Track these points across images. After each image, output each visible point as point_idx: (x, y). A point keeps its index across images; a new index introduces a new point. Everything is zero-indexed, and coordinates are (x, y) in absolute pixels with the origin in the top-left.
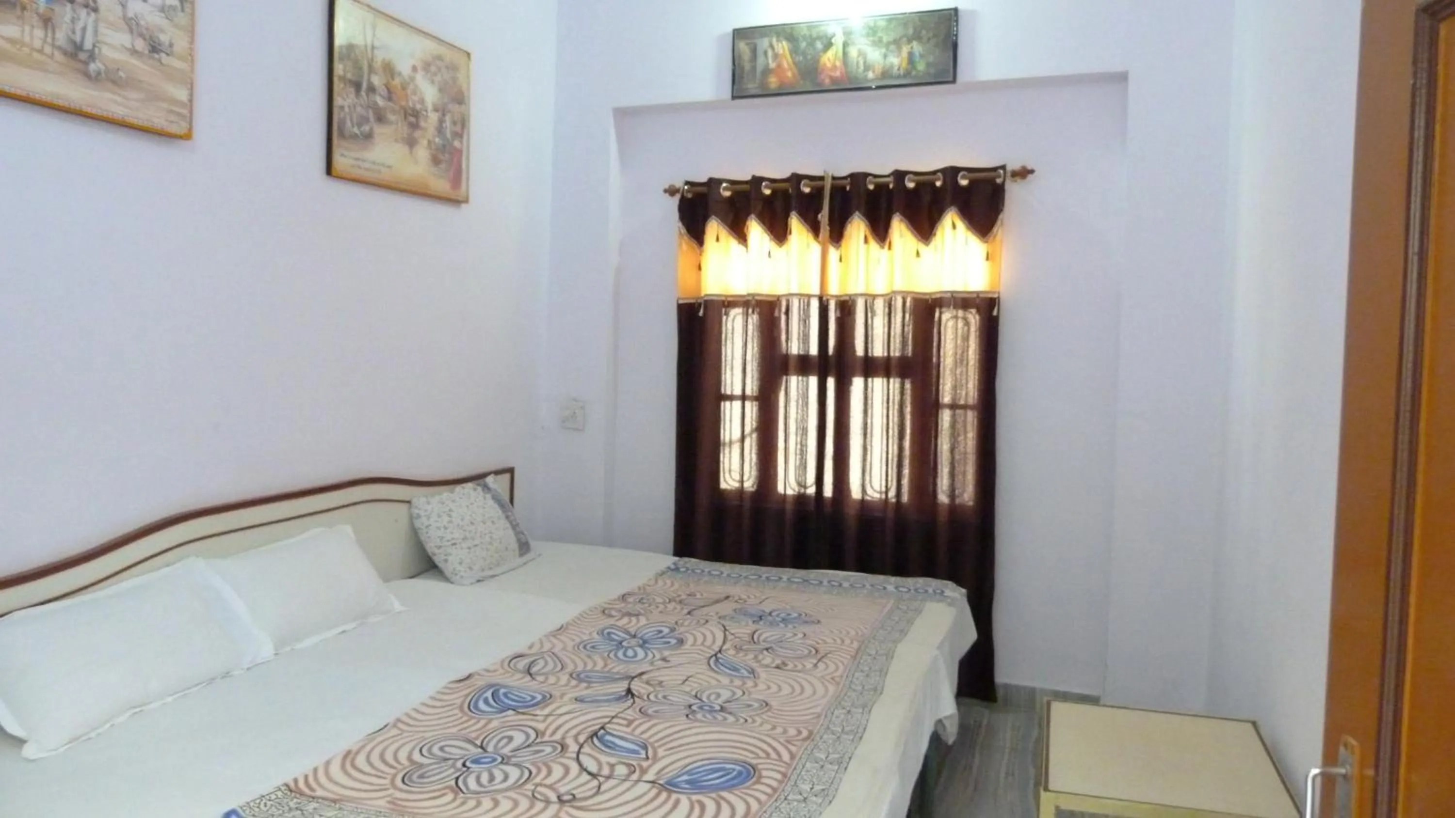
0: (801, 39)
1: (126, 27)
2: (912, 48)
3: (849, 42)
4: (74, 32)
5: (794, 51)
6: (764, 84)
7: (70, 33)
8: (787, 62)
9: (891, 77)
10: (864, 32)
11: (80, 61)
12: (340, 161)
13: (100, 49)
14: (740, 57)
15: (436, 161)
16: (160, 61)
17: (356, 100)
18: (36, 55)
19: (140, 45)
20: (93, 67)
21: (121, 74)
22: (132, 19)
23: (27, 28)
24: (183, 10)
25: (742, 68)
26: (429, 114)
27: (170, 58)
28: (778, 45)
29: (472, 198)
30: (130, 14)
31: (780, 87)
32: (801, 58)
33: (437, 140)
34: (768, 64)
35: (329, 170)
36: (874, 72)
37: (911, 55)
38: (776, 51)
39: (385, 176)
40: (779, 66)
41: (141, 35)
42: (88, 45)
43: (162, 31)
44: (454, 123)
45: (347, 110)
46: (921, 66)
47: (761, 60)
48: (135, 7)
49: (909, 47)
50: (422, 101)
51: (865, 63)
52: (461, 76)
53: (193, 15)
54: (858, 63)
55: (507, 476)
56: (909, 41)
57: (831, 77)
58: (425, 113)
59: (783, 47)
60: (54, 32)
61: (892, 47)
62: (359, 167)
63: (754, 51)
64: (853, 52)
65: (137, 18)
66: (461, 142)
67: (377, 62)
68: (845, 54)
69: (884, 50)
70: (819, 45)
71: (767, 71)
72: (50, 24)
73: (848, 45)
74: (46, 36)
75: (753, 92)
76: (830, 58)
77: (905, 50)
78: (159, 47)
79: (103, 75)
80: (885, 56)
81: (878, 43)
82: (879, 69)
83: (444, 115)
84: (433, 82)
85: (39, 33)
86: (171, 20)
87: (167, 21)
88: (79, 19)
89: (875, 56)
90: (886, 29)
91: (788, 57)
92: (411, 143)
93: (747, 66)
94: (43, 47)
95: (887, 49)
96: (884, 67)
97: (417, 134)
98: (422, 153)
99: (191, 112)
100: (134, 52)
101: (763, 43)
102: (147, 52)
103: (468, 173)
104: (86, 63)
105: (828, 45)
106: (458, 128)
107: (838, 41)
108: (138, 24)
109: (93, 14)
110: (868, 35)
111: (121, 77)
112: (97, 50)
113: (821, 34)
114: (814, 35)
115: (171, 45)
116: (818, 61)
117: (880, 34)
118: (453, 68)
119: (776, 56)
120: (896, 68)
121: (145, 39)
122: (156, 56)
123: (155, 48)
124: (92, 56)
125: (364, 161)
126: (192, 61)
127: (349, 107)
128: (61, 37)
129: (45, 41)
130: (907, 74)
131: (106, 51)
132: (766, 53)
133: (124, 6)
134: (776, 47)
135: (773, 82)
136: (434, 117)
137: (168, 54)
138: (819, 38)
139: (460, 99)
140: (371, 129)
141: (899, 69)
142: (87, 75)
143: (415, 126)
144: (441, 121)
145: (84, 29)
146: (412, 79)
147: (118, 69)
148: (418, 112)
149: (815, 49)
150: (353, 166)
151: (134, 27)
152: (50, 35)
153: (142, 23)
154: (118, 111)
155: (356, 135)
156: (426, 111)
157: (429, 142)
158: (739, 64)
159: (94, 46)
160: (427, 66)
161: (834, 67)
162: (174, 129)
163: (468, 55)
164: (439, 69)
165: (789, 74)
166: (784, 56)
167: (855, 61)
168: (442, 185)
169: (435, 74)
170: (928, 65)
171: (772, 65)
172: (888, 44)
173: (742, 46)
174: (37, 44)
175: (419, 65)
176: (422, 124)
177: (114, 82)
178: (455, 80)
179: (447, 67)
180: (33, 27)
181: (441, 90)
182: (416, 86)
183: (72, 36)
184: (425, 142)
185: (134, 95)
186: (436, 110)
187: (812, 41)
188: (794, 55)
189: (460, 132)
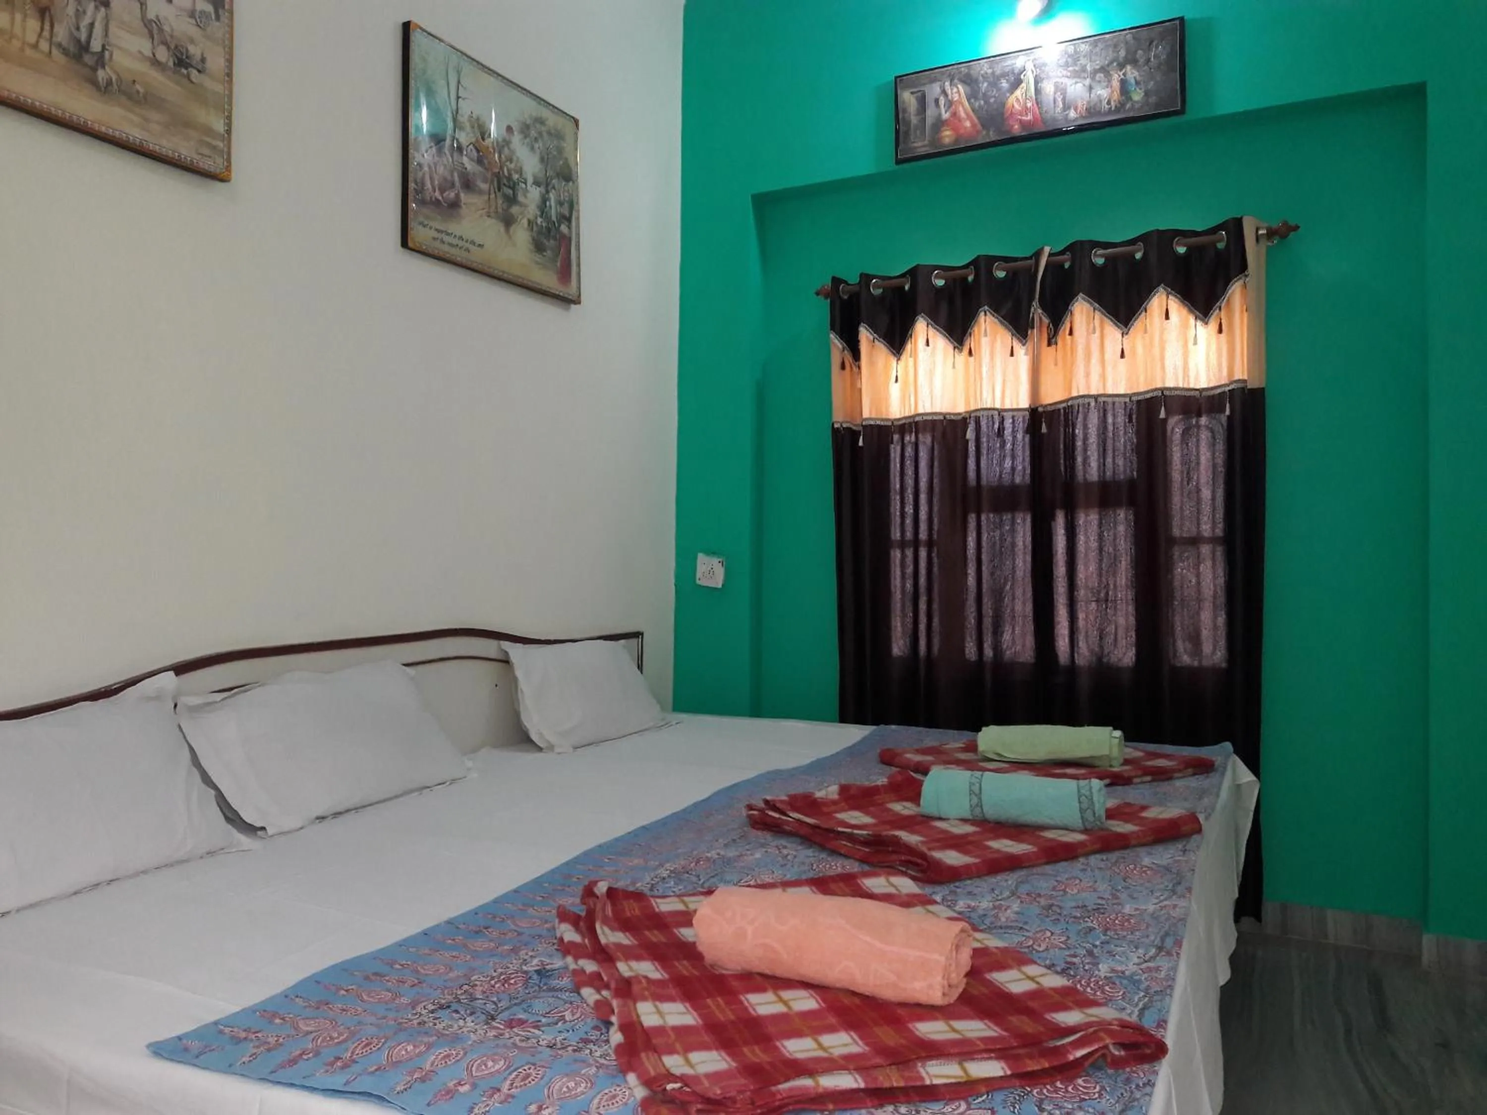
0: (981, 78)
1: (146, 31)
2: (1124, 74)
3: (1043, 76)
4: (78, 29)
5: (972, 96)
6: (935, 139)
7: (73, 29)
8: (964, 109)
9: (1099, 113)
10: (1062, 61)
11: (86, 65)
12: (420, 234)
13: (111, 55)
14: (905, 111)
15: (539, 247)
16: (188, 77)
17: (437, 159)
18: (28, 52)
19: (163, 55)
20: (101, 74)
21: (138, 87)
22: (151, 21)
23: (18, 17)
24: (218, 18)
25: (908, 123)
26: (529, 187)
27: (202, 76)
28: (952, 90)
29: (583, 298)
30: (151, 15)
31: (957, 141)
32: (982, 102)
33: (539, 220)
34: (940, 115)
35: (405, 243)
36: (1076, 109)
37: (1123, 83)
38: (950, 97)
39: (476, 256)
40: (955, 114)
41: (165, 43)
42: (96, 46)
43: (192, 41)
44: (560, 203)
45: (426, 169)
46: (1137, 96)
47: (931, 112)
48: (156, 7)
49: (1121, 73)
50: (520, 171)
51: (1064, 99)
52: (567, 145)
53: (231, 27)
54: (1055, 101)
55: (634, 642)
56: (1121, 66)
57: (1021, 121)
58: (524, 186)
59: (958, 92)
60: (52, 26)
61: (1100, 76)
62: (443, 242)
63: (922, 101)
64: (1048, 88)
65: (159, 21)
66: (569, 227)
67: (462, 116)
68: (1038, 91)
69: (1088, 82)
70: (1004, 84)
71: (939, 124)
72: (47, 14)
73: (1042, 80)
74: (42, 29)
75: (922, 151)
76: (1018, 100)
77: (1116, 78)
78: (188, 61)
79: (115, 87)
80: (1091, 88)
81: (1078, 74)
82: (1082, 105)
83: (547, 192)
84: (532, 148)
85: (33, 24)
86: (204, 29)
87: (198, 29)
88: (84, 12)
89: (1077, 90)
90: (1090, 55)
91: (966, 104)
92: (508, 221)
93: (914, 120)
94: (37, 42)
95: (1093, 79)
96: (1089, 102)
97: (515, 210)
98: (522, 235)
99: (229, 148)
100: (155, 62)
101: (933, 91)
102: (171, 64)
103: (579, 265)
104: (94, 70)
105: (1017, 83)
106: (565, 211)
107: (1029, 78)
108: (161, 30)
109: (103, 9)
110: (1067, 65)
111: (138, 92)
112: (107, 54)
113: (1007, 70)
114: (998, 72)
115: (203, 60)
116: (1003, 105)
117: (1083, 61)
118: (558, 135)
119: (950, 104)
120: (1105, 103)
121: (169, 48)
122: (184, 71)
123: (182, 61)
124: (100, 61)
125: (448, 234)
126: (230, 82)
127: (430, 167)
128: (61, 33)
129: (40, 35)
130: (1121, 106)
131: (117, 56)
132: (937, 101)
133: (143, 5)
134: (949, 92)
135: (947, 136)
136: (534, 194)
137: (199, 71)
138: (1004, 75)
139: (568, 175)
140: (457, 196)
141: (1109, 103)
142: (94, 83)
143: (512, 200)
144: (544, 200)
145: (92, 25)
146: (507, 143)
147: (134, 81)
148: (514, 183)
149: (999, 89)
150: (434, 239)
151: (155, 31)
152: (47, 27)
153: (166, 28)
154: (135, 133)
155: (437, 200)
156: (525, 183)
157: (529, 221)
158: (904, 118)
159: (103, 47)
160: (525, 129)
161: (1026, 110)
162: (207, 164)
163: (576, 122)
164: (540, 134)
165: (968, 124)
166: (960, 102)
167: (1051, 98)
168: (548, 279)
169: (536, 140)
170: (1147, 94)
171: (946, 116)
172: (1095, 72)
173: (908, 98)
174: (32, 38)
175: (515, 126)
176: (521, 198)
177: (130, 97)
178: (560, 150)
179: (549, 133)
180: (25, 16)
181: (542, 160)
182: (513, 152)
183: (76, 33)
184: (525, 222)
185: (155, 116)
186: (537, 183)
187: (994, 81)
188: (972, 100)
189: (567, 214)
